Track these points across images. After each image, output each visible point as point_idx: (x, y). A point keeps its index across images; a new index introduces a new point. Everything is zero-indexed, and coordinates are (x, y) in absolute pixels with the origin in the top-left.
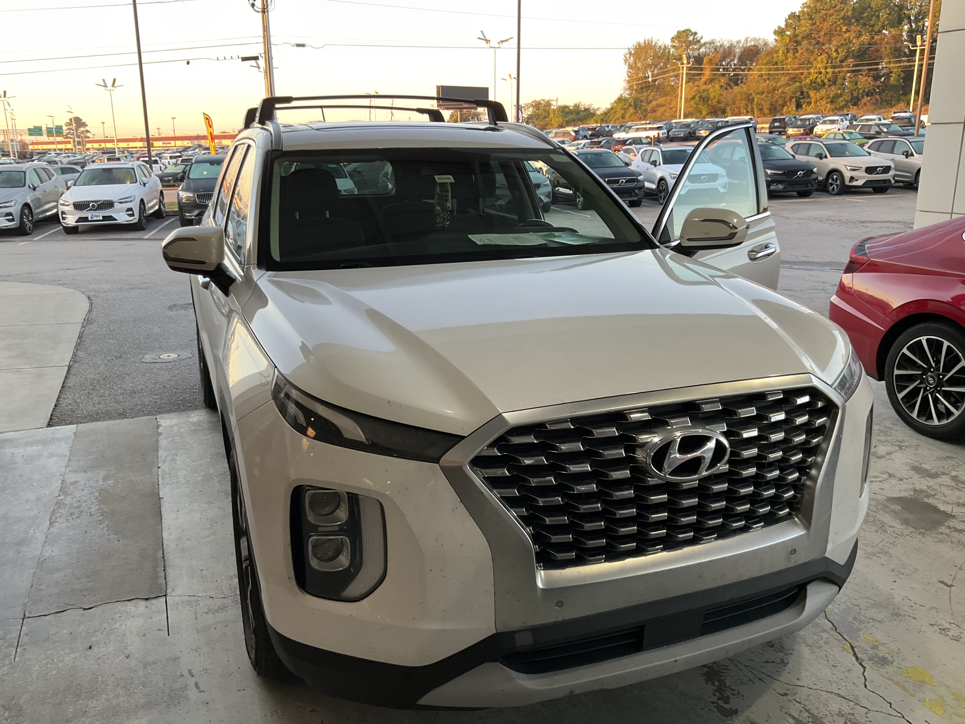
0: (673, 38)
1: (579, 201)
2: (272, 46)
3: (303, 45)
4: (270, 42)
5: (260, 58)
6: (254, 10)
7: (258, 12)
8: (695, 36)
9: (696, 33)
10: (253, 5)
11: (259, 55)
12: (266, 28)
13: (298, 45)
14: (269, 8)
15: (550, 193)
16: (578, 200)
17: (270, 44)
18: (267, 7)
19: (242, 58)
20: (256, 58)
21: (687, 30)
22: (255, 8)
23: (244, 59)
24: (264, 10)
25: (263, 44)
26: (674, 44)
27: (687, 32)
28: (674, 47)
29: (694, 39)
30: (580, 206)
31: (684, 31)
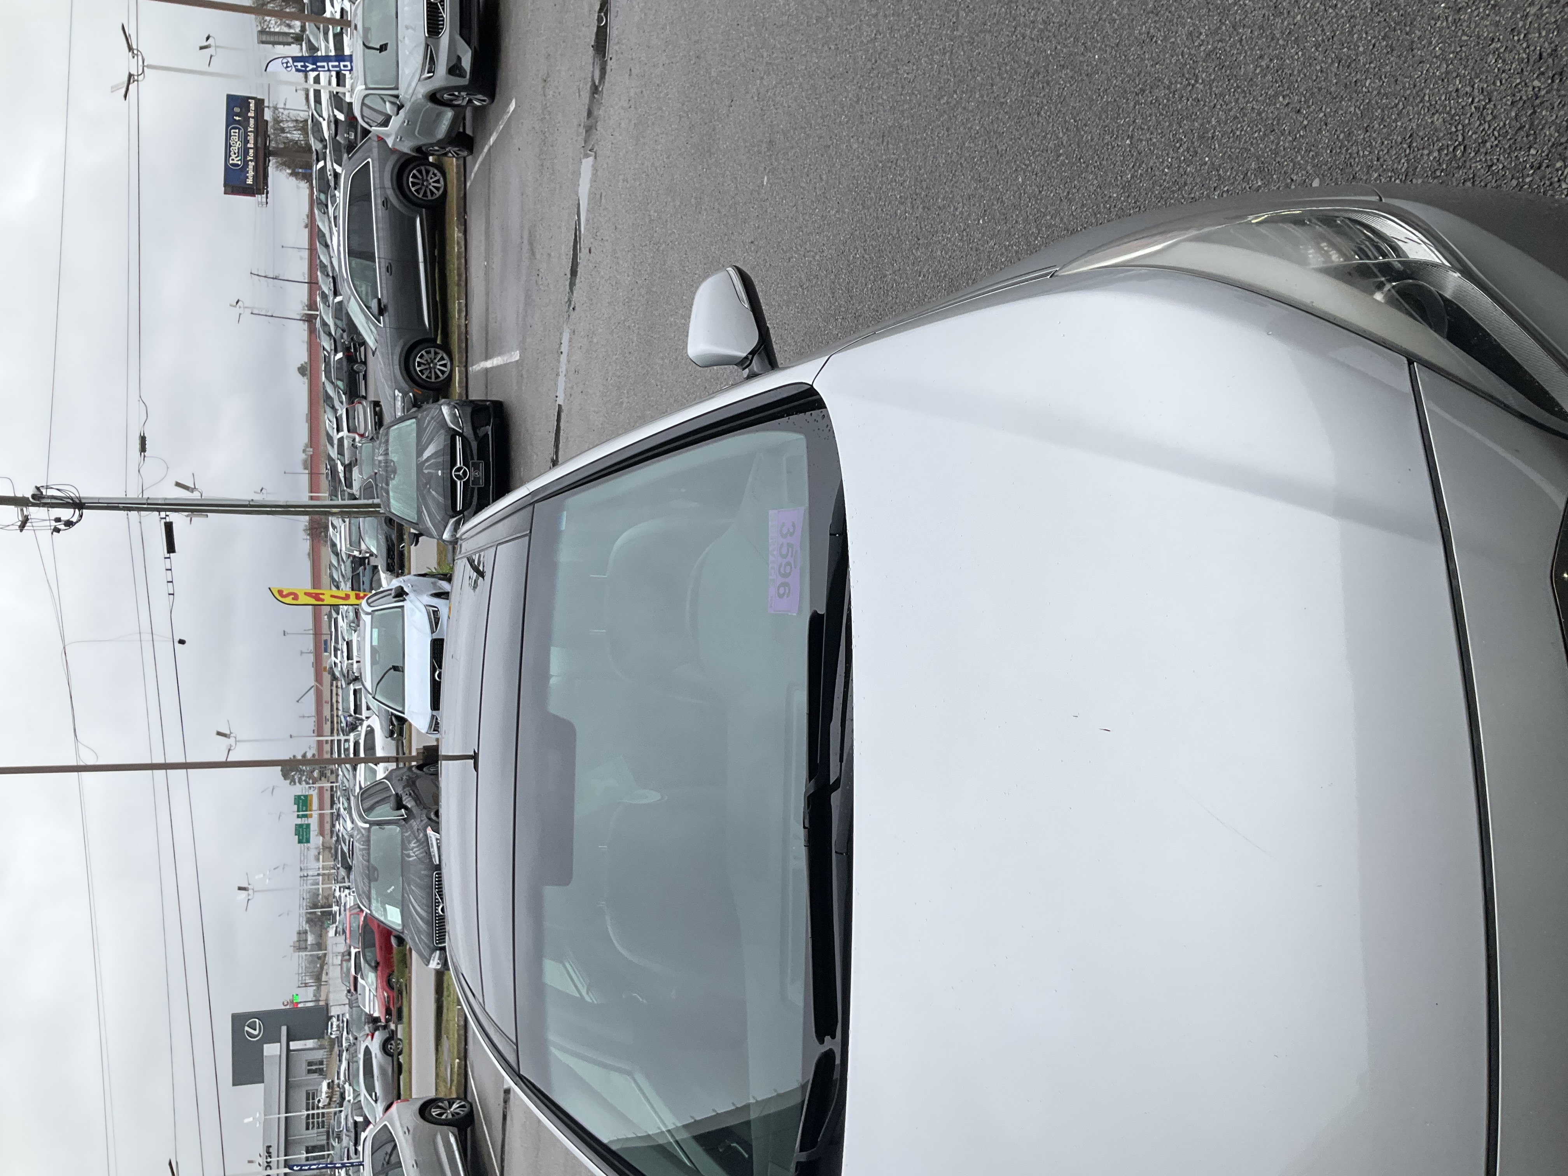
3: (143, 440)
5: (168, 520)
6: (77, 522)
10: (69, 524)
11: (163, 521)
13: (143, 449)
14: (72, 495)
17: (142, 499)
18: (72, 499)
19: (169, 552)
20: (169, 527)
22: (74, 520)
23: (171, 548)
24: (79, 505)
25: (143, 513)
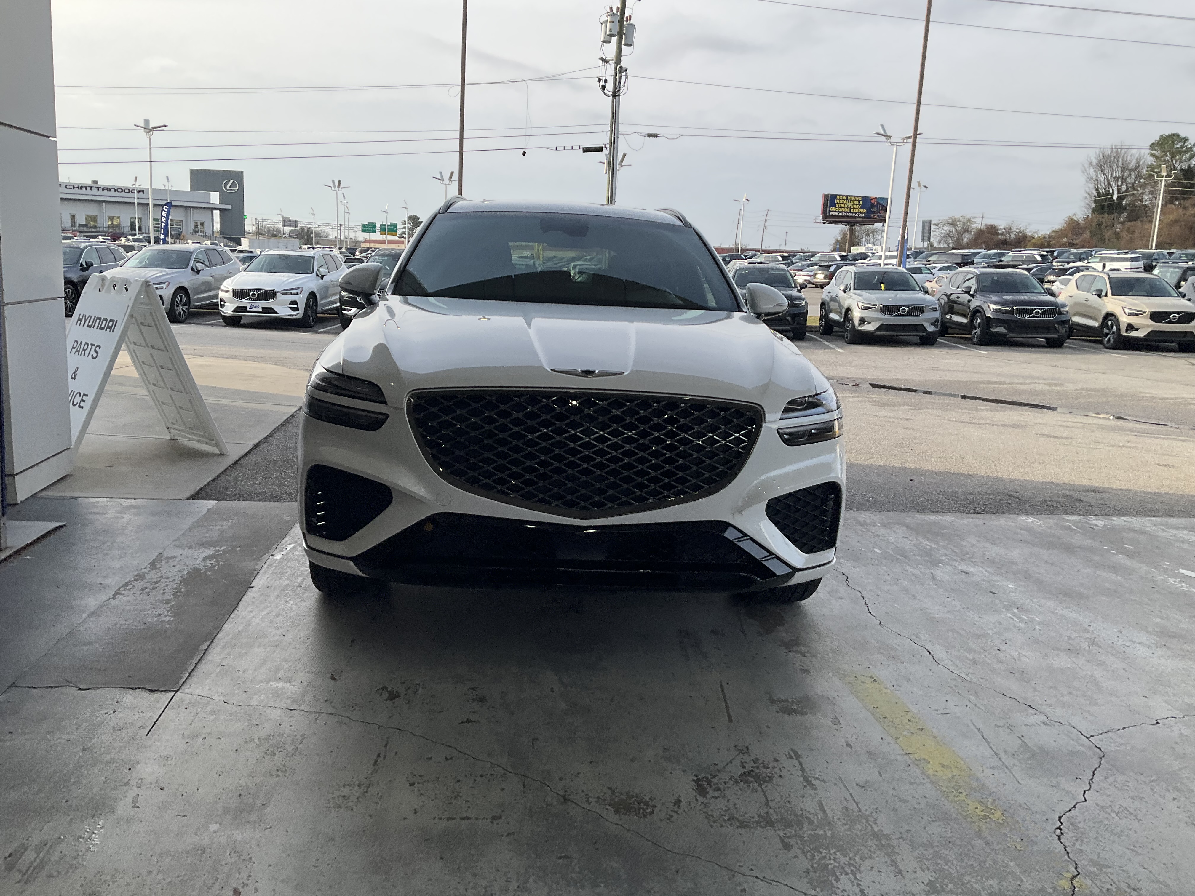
0: (1152, 144)
1: (975, 333)
2: (619, 136)
3: (656, 136)
4: (618, 131)
5: (604, 149)
6: (604, 93)
7: (608, 96)
8: (1184, 142)
9: (1186, 140)
10: (603, 88)
11: (604, 146)
12: (614, 115)
13: (650, 136)
14: (621, 91)
15: (937, 320)
16: (974, 331)
17: (618, 134)
18: (619, 90)
19: (583, 148)
20: (600, 149)
21: (1174, 135)
22: (606, 91)
23: (586, 150)
24: (615, 95)
25: (609, 134)
26: (1154, 152)
27: (1174, 138)
28: (1152, 155)
29: (1182, 147)
30: (975, 340)
31: (1169, 136)
